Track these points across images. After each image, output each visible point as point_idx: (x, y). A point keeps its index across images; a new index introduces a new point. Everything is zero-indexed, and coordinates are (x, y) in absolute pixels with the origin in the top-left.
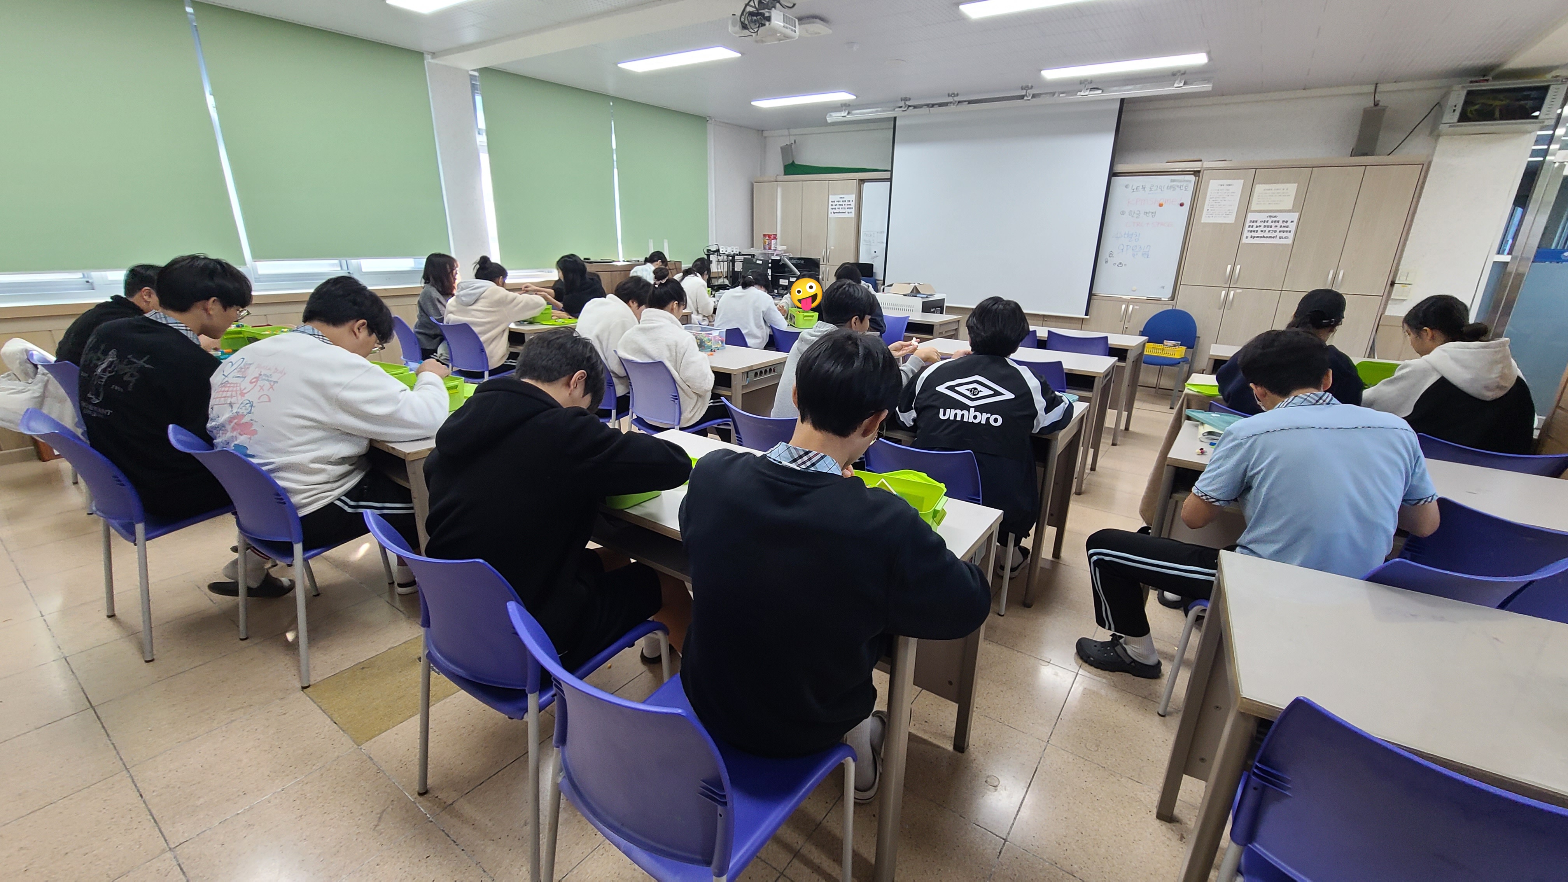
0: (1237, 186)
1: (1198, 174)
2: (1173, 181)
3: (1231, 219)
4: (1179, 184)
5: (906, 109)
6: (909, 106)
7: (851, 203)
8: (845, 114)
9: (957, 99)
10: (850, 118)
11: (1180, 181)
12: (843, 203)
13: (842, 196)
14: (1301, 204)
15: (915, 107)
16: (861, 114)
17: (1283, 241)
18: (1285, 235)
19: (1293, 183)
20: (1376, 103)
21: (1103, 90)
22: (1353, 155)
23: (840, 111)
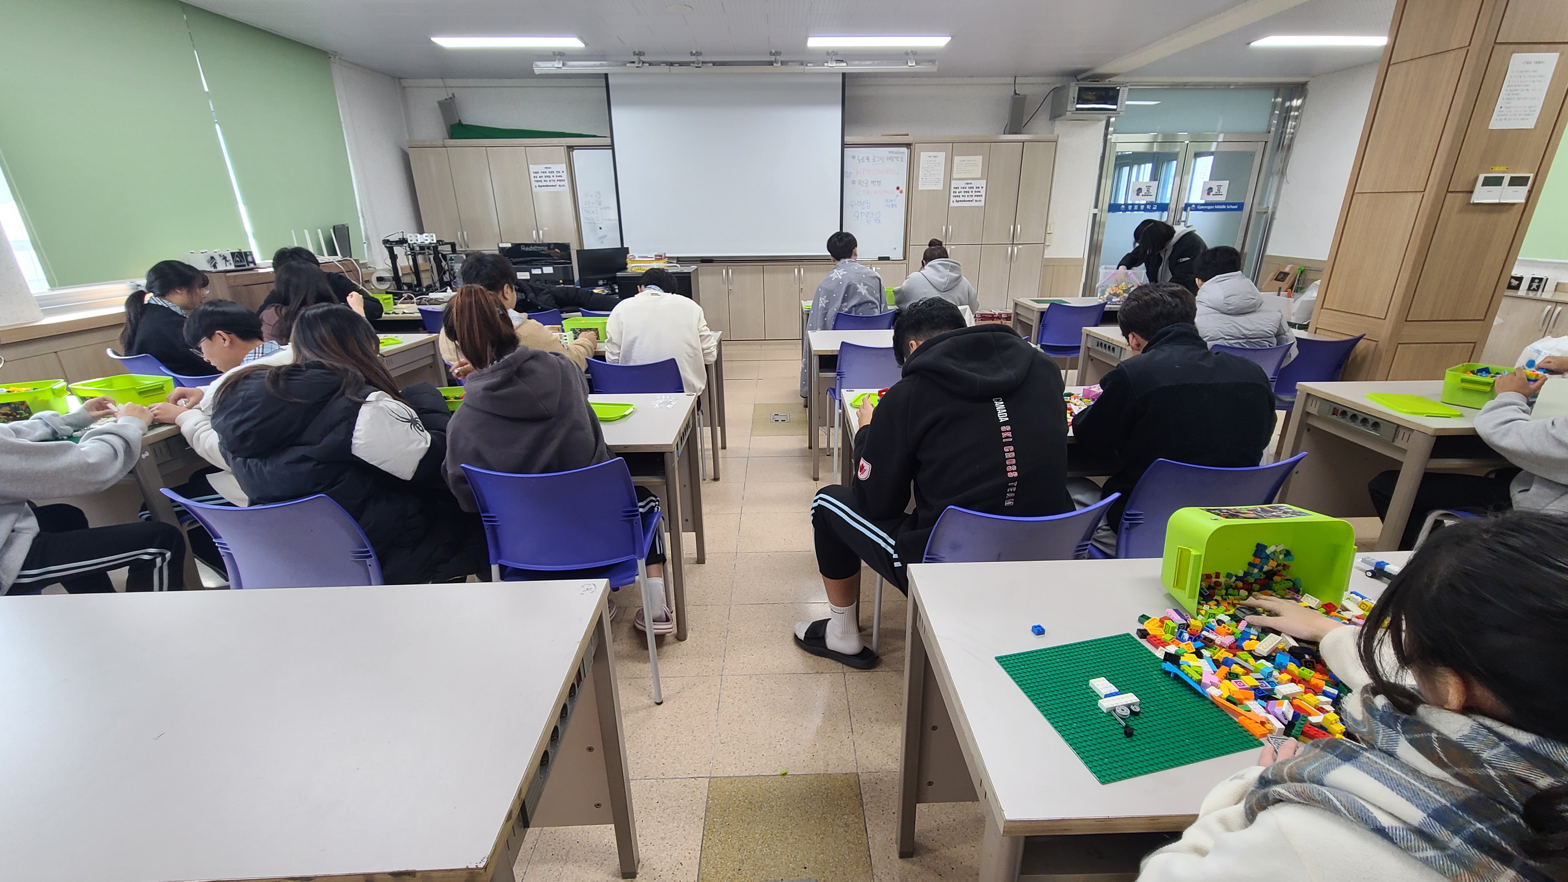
0: (942, 156)
1: (910, 146)
2: (890, 152)
3: (940, 187)
4: (896, 156)
5: (641, 65)
6: (643, 62)
7: (561, 174)
8: (560, 65)
9: (701, 59)
10: (566, 70)
11: (896, 153)
12: (551, 175)
13: (548, 166)
14: (986, 174)
15: (650, 64)
16: (579, 66)
17: (978, 204)
18: (978, 199)
19: (979, 155)
20: (1015, 93)
21: (847, 63)
22: (1009, 133)
23: (553, 61)
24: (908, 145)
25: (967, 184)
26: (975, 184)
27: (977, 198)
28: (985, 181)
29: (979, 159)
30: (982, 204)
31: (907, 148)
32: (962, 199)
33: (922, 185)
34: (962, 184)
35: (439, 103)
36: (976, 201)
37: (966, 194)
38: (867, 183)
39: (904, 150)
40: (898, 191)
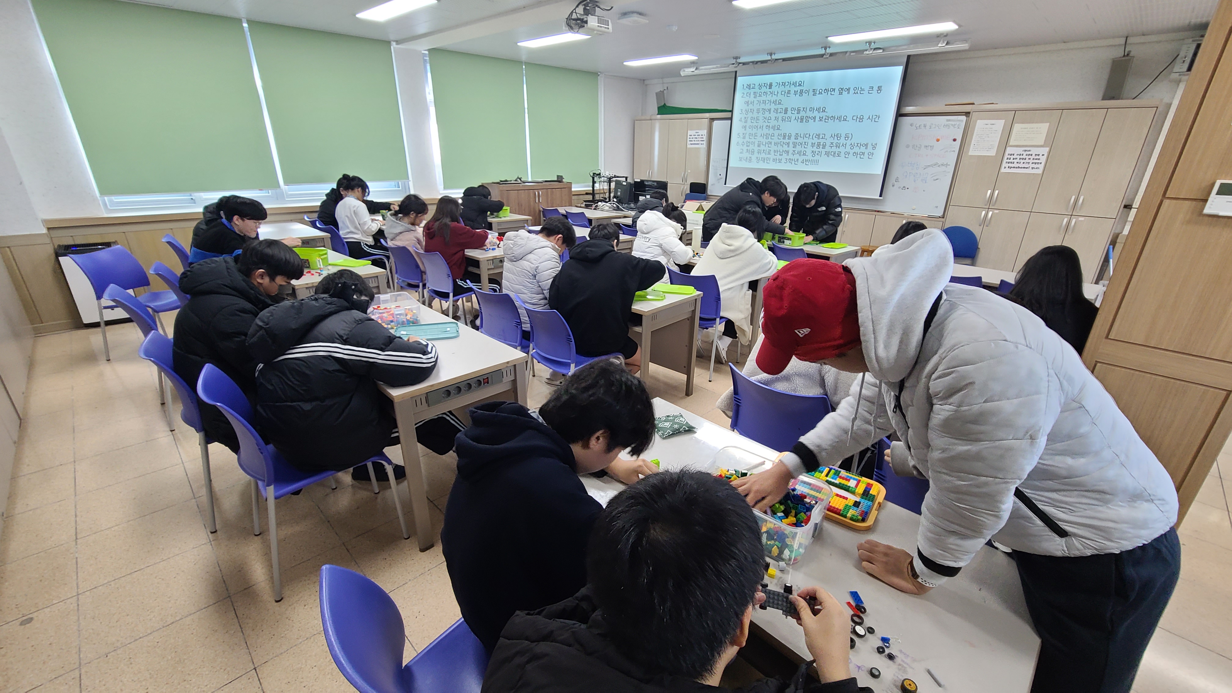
0: (999, 124)
2: (948, 120)
3: (993, 153)
5: (737, 65)
6: (740, 63)
7: (704, 136)
8: (694, 70)
10: (697, 72)
11: (953, 121)
12: (698, 137)
13: (697, 131)
14: (1051, 141)
15: (744, 64)
17: (1034, 171)
19: (1046, 123)
20: (1126, 54)
21: (884, 49)
22: (1103, 99)
23: (690, 67)
24: (967, 114)
25: (1025, 150)
26: (1034, 151)
27: (1034, 166)
29: (1044, 127)
31: (967, 117)
32: (1016, 165)
33: (974, 150)
34: (1020, 150)
35: (657, 94)
36: (1032, 168)
37: (1022, 161)
39: (964, 118)
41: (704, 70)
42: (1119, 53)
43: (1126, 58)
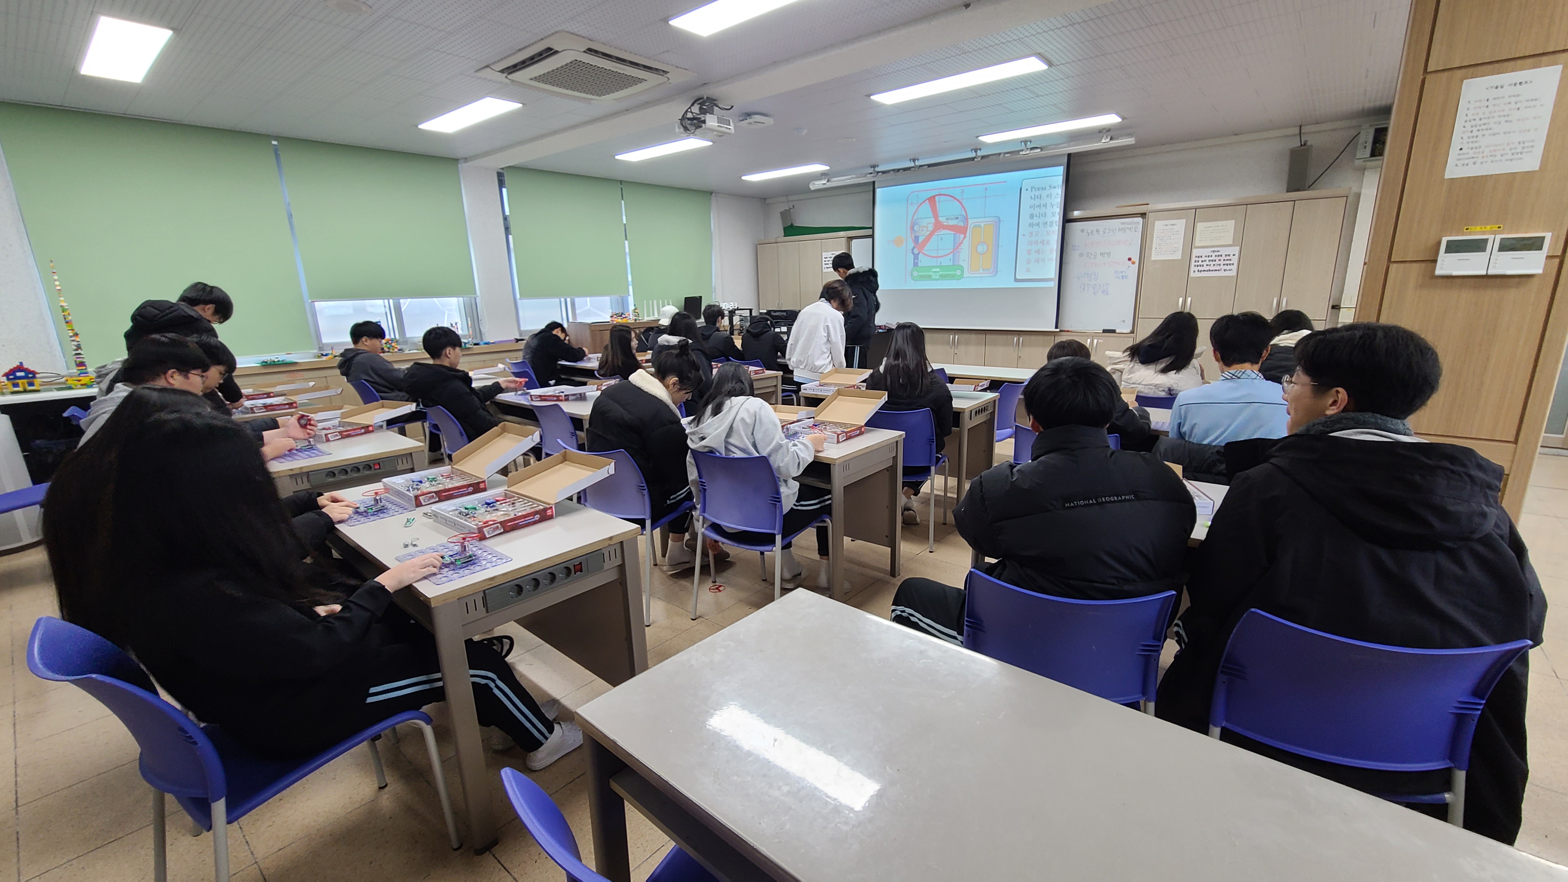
0: (1180, 225)
1: (1144, 216)
2: (1122, 223)
3: (1178, 256)
4: (1129, 226)
5: (875, 174)
6: (878, 172)
8: (825, 182)
10: (829, 185)
11: (1130, 224)
14: (1240, 240)
15: (883, 172)
16: (838, 181)
17: (1228, 273)
18: (1228, 267)
19: (1231, 219)
20: (1303, 144)
21: (1042, 149)
22: (1288, 191)
23: (821, 179)
24: (1143, 215)
25: (1214, 251)
26: (1224, 251)
27: (1226, 267)
28: (1238, 248)
29: (1230, 224)
30: (1234, 273)
31: (1143, 218)
32: (1206, 268)
33: (1156, 255)
34: (1208, 252)
35: (781, 213)
36: (1225, 270)
37: (1212, 263)
38: (1095, 256)
39: (1140, 220)
40: (1130, 262)
41: (837, 182)
42: (1296, 143)
43: (1305, 147)
